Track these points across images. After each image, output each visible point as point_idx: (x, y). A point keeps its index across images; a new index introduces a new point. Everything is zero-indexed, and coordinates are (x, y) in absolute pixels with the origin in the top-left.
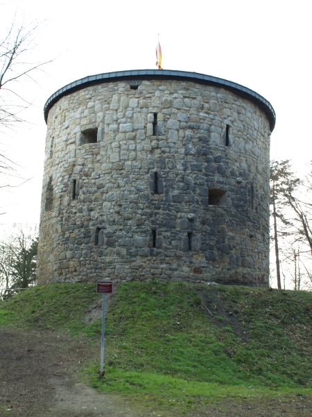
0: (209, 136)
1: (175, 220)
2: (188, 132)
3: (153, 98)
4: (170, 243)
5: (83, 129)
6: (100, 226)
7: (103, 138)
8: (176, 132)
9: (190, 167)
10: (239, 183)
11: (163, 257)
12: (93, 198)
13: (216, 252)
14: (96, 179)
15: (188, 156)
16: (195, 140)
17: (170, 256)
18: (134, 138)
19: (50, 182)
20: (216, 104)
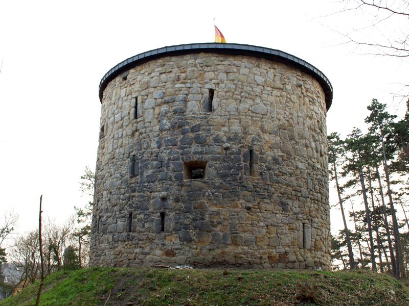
0: (186, 106)
1: (148, 201)
2: (164, 108)
3: (136, 84)
4: (144, 226)
6: (101, 215)
7: (106, 132)
8: (152, 111)
9: (164, 144)
10: (227, 149)
11: (137, 241)
12: (100, 189)
13: (192, 232)
14: (102, 171)
15: (163, 132)
16: (169, 114)
17: (143, 240)
20: (194, 71)
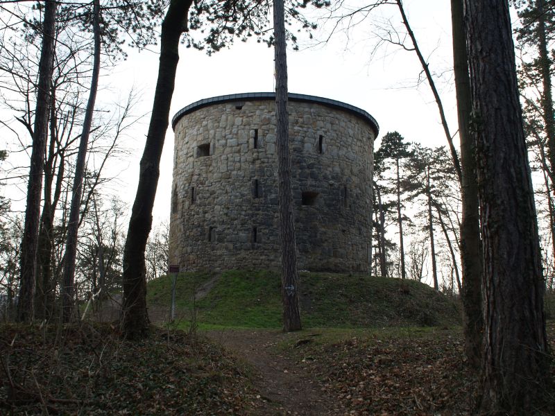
0: (303, 147)
1: (273, 219)
3: (254, 117)
4: (269, 239)
5: (199, 144)
6: (212, 226)
7: (214, 152)
10: (331, 185)
11: (262, 250)
12: (207, 202)
13: (308, 246)
14: (209, 186)
17: (268, 249)
18: (239, 152)
19: (176, 189)
20: (309, 118)
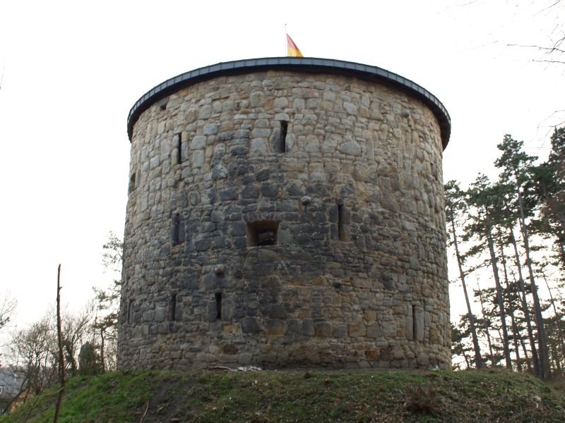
0: (249, 145)
1: (199, 277)
2: (219, 148)
3: (179, 115)
4: (192, 312)
6: (132, 297)
7: (139, 182)
8: (202, 152)
9: (219, 198)
10: (306, 203)
11: (183, 334)
13: (260, 319)
15: (218, 182)
16: (226, 157)
17: (192, 331)
20: (259, 96)
